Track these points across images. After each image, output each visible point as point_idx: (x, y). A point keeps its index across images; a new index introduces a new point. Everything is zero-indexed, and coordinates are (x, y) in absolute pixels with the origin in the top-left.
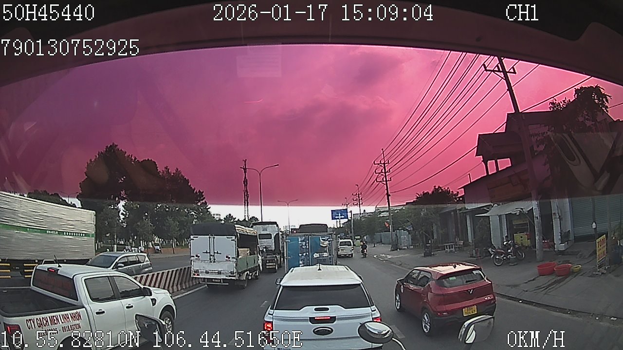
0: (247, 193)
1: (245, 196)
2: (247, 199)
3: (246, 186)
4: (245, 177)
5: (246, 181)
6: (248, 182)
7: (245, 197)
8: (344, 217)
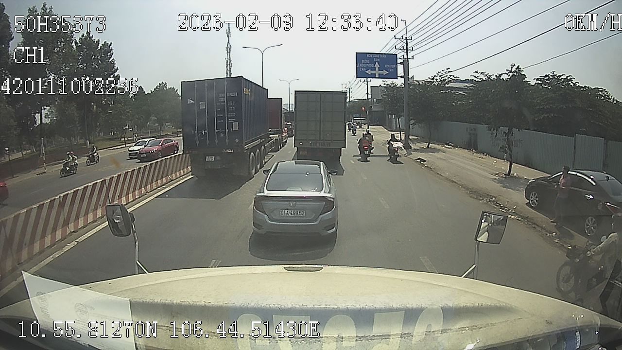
0: (230, 62)
1: (227, 65)
2: (230, 69)
3: (229, 52)
4: (229, 42)
5: (229, 49)
6: (232, 49)
7: (227, 67)
8: (388, 72)
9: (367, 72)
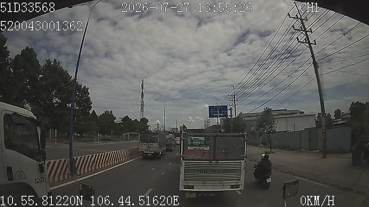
0: (143, 103)
3: (142, 97)
4: (142, 91)
7: (141, 106)
8: (223, 114)
9: (214, 115)
